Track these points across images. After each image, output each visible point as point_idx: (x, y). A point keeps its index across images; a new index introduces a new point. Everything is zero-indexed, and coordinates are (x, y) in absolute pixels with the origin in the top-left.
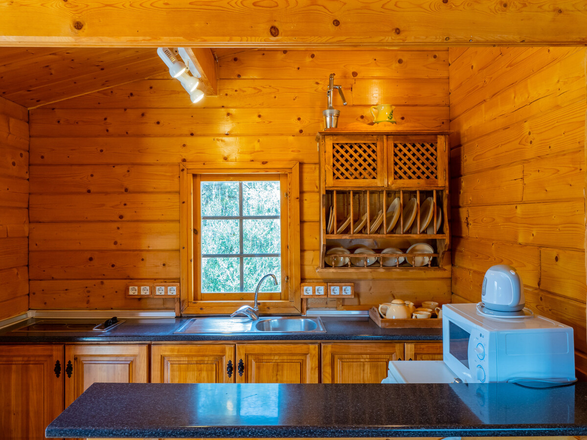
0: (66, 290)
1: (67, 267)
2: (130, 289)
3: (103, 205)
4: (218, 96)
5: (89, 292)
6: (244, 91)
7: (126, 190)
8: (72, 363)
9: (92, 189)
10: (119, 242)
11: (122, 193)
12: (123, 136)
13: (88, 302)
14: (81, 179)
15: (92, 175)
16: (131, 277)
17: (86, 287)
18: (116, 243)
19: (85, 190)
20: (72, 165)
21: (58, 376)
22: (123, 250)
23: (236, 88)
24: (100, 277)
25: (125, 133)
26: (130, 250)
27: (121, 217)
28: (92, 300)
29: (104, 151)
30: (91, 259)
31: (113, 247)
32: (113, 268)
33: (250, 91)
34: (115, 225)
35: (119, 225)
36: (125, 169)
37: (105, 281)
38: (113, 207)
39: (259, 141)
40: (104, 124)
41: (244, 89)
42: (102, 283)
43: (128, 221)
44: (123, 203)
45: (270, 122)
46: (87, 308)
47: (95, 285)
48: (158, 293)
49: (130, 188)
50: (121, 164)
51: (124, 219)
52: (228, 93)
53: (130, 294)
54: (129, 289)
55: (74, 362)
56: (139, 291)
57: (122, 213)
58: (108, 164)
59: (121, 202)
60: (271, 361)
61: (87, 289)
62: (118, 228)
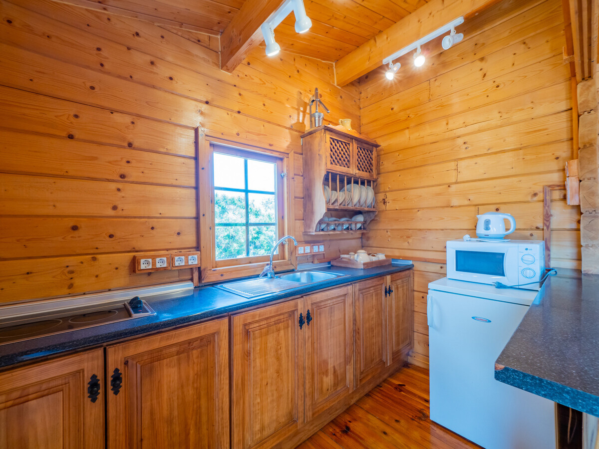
0: (28, 273)
1: (28, 240)
2: (142, 263)
3: (96, 158)
4: (231, 74)
5: (72, 272)
6: (252, 79)
7: (130, 145)
8: (121, 371)
9: (77, 134)
10: (120, 207)
11: (124, 147)
12: (125, 78)
13: (71, 286)
14: (56, 116)
15: (76, 116)
16: (137, 249)
17: (67, 267)
18: (115, 208)
19: (65, 134)
20: (37, 94)
21: (94, 400)
22: (125, 217)
23: (246, 73)
24: (92, 251)
25: (129, 77)
26: (135, 217)
27: (123, 176)
28: (77, 282)
29: (96, 90)
30: (75, 228)
31: (112, 213)
32: (111, 239)
33: (257, 80)
34: (113, 186)
35: (120, 186)
36: (128, 119)
37: (98, 256)
38: (110, 162)
39: (264, 126)
40: (97, 54)
41: (252, 77)
42: (94, 259)
43: (132, 182)
44: (125, 160)
45: (272, 113)
46: (70, 295)
47: (82, 263)
48: (177, 264)
49: (136, 144)
50: (122, 112)
51: (126, 179)
52: (240, 75)
53: (142, 268)
54: (140, 262)
55: (125, 368)
56: (154, 264)
57: (122, 171)
58: (103, 108)
59: (122, 159)
60: (327, 306)
61: (68, 269)
62: (119, 190)
